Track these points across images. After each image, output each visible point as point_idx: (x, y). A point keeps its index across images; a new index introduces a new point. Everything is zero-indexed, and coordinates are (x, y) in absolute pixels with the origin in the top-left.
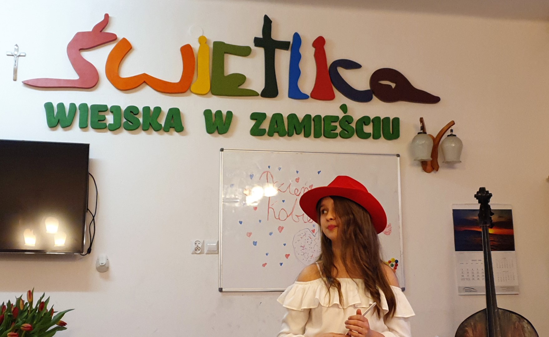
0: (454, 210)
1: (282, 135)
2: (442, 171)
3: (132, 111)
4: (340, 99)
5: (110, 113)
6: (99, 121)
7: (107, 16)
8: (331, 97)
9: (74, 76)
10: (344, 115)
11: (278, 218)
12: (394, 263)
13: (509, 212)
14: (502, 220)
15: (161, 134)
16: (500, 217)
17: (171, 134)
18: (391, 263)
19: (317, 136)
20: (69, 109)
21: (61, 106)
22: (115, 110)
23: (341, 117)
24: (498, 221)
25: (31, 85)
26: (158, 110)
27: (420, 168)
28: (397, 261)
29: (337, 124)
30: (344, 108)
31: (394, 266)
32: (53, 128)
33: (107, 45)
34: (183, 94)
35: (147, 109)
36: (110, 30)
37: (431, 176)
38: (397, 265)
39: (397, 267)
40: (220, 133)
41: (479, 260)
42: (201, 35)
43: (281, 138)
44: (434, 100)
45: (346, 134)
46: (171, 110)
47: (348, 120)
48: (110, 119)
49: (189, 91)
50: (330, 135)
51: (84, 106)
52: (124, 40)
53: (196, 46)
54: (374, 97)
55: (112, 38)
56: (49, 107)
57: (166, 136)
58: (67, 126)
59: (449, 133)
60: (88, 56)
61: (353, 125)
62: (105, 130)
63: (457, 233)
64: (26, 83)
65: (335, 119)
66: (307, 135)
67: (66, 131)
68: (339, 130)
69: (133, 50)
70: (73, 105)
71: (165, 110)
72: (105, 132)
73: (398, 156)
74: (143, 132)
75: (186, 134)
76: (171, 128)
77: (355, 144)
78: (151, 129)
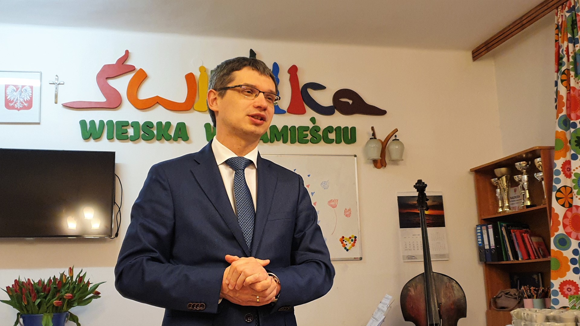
0: (398, 197)
1: (265, 142)
2: (390, 168)
3: (148, 125)
4: (310, 113)
5: (131, 127)
6: (122, 133)
7: (127, 52)
8: (303, 112)
9: (103, 99)
10: (314, 125)
12: (354, 239)
13: (441, 197)
14: (435, 203)
15: (171, 143)
16: (433, 201)
17: (179, 143)
18: (352, 239)
19: (293, 142)
20: (99, 125)
21: (92, 122)
22: (135, 125)
23: (311, 127)
24: (432, 204)
25: (69, 106)
26: (168, 124)
27: (372, 165)
28: (355, 237)
29: (308, 132)
30: (313, 120)
31: (354, 241)
32: (86, 140)
33: (128, 74)
34: (188, 111)
35: (159, 124)
36: (130, 62)
37: (380, 172)
38: (355, 240)
41: (418, 235)
42: (201, 65)
43: (265, 144)
44: (382, 112)
45: (315, 140)
46: (178, 124)
47: (316, 129)
48: (131, 132)
49: (192, 109)
50: (302, 141)
51: (110, 122)
52: (141, 69)
53: (197, 74)
54: (336, 110)
55: (132, 69)
56: (83, 123)
57: (175, 143)
58: (98, 138)
59: (393, 138)
60: (112, 83)
61: (321, 133)
62: (127, 140)
63: (401, 215)
64: (64, 105)
65: (306, 128)
66: (285, 142)
67: (96, 142)
68: (310, 137)
69: (148, 77)
70: (101, 122)
71: (174, 124)
72: (127, 142)
73: (355, 156)
74: (157, 141)
75: (191, 143)
76: (179, 138)
77: (322, 148)
78: (163, 139)
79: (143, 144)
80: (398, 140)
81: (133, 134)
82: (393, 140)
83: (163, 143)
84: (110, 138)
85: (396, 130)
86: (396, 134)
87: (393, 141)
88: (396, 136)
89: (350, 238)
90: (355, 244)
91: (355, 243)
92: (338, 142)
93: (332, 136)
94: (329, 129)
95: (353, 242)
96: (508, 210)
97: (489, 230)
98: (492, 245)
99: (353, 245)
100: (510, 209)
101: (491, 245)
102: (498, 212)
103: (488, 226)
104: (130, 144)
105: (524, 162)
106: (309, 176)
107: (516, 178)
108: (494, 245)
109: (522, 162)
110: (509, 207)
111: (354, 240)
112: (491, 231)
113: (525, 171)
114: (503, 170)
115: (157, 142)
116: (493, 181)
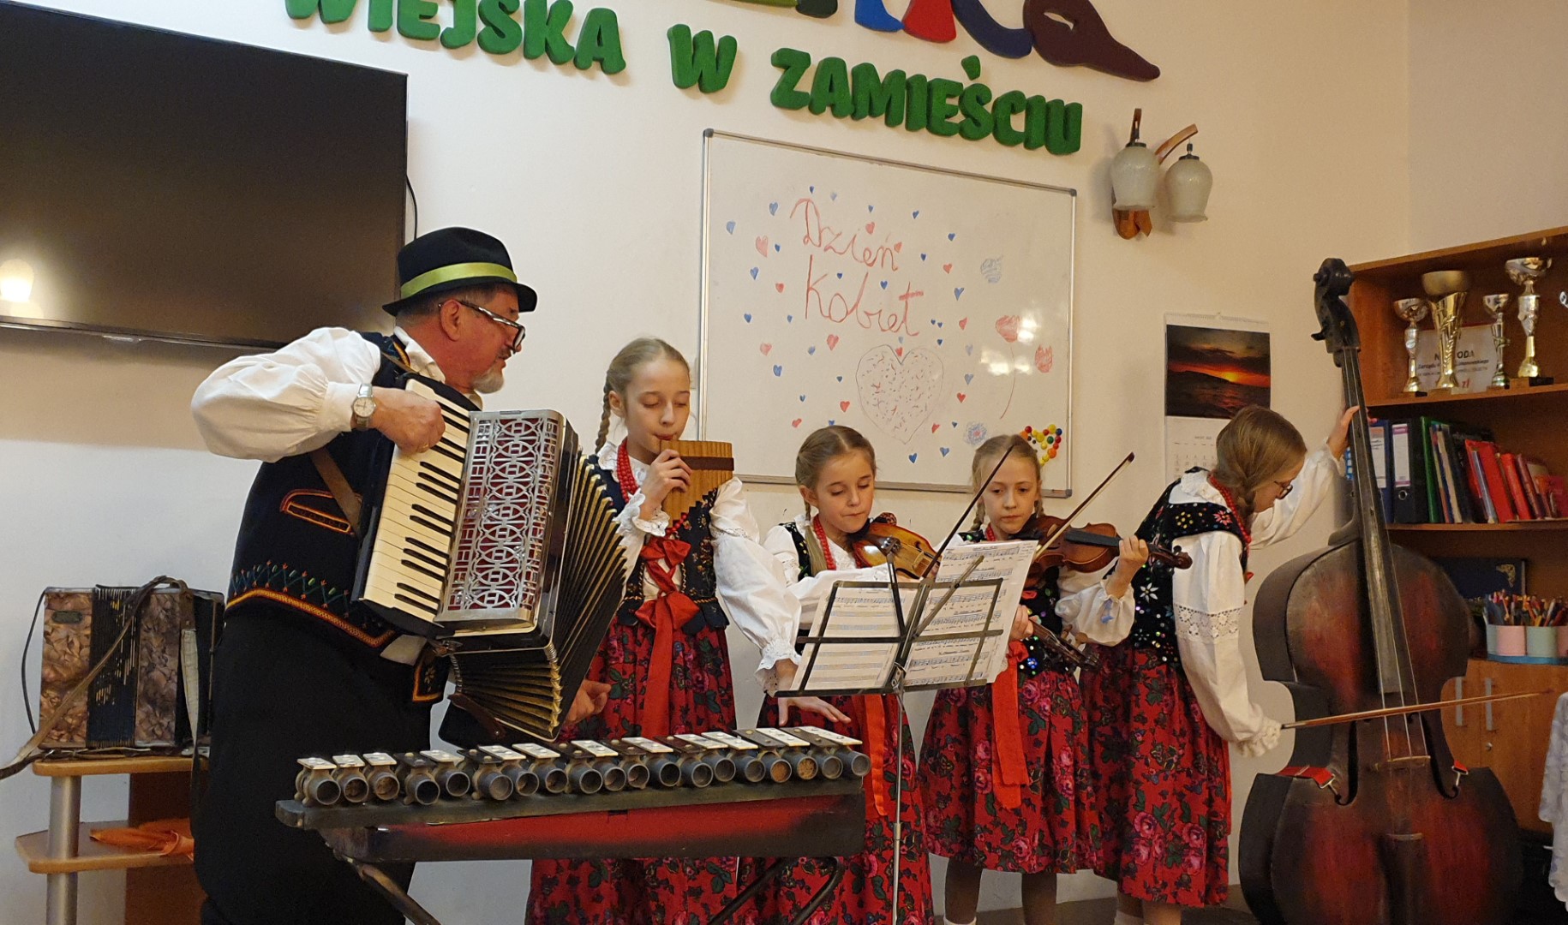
0: (1170, 328)
1: (838, 113)
2: (1153, 240)
3: (504, 2)
4: (966, 44)
5: (447, 1)
6: (419, 17)
8: (943, 35)
10: (971, 83)
11: (828, 315)
12: (1054, 436)
13: (1265, 338)
14: (1252, 354)
15: (569, 74)
16: (1250, 348)
17: (592, 78)
18: (1049, 435)
19: (912, 126)
23: (965, 87)
24: (1246, 355)
26: (564, 8)
27: (1110, 228)
28: (1059, 432)
29: (955, 102)
30: (971, 66)
31: (1054, 442)
32: (299, 21)
37: (1128, 247)
38: (1059, 440)
39: (1060, 444)
40: (703, 89)
41: (1208, 438)
43: (837, 121)
44: (1147, 72)
45: (972, 130)
46: (596, 15)
47: (982, 94)
48: (446, 15)
50: (938, 127)
54: (1033, 50)
57: (579, 78)
58: (338, 19)
59: (1182, 151)
61: (988, 107)
62: (434, 42)
63: (1173, 379)
65: (953, 88)
66: (891, 122)
67: (333, 32)
68: (959, 118)
71: (582, 11)
72: (433, 49)
73: (1073, 193)
74: (524, 62)
75: (625, 82)
76: (595, 59)
77: (987, 155)
78: (545, 57)
79: (480, 62)
80: (1196, 158)
81: (452, 26)
82: (1182, 158)
83: (542, 69)
84: (378, 28)
85: (1192, 131)
86: (1192, 140)
87: (1183, 161)
88: (1190, 147)
89: (1046, 433)
90: (1057, 450)
91: (1056, 447)
92: (1030, 144)
93: (1018, 123)
94: (1014, 101)
95: (1050, 446)
96: (1451, 386)
97: (1395, 437)
98: (1401, 478)
99: (1053, 455)
100: (1456, 384)
101: (1397, 479)
102: (1405, 390)
103: (1394, 426)
104: (441, 55)
105: (1533, 259)
106: (951, 237)
107: (1489, 301)
108: (1408, 479)
109: (1528, 259)
110: (1453, 378)
111: (1055, 438)
112: (1401, 441)
113: (1532, 282)
114: (1452, 276)
115: (525, 64)
116: (1401, 307)
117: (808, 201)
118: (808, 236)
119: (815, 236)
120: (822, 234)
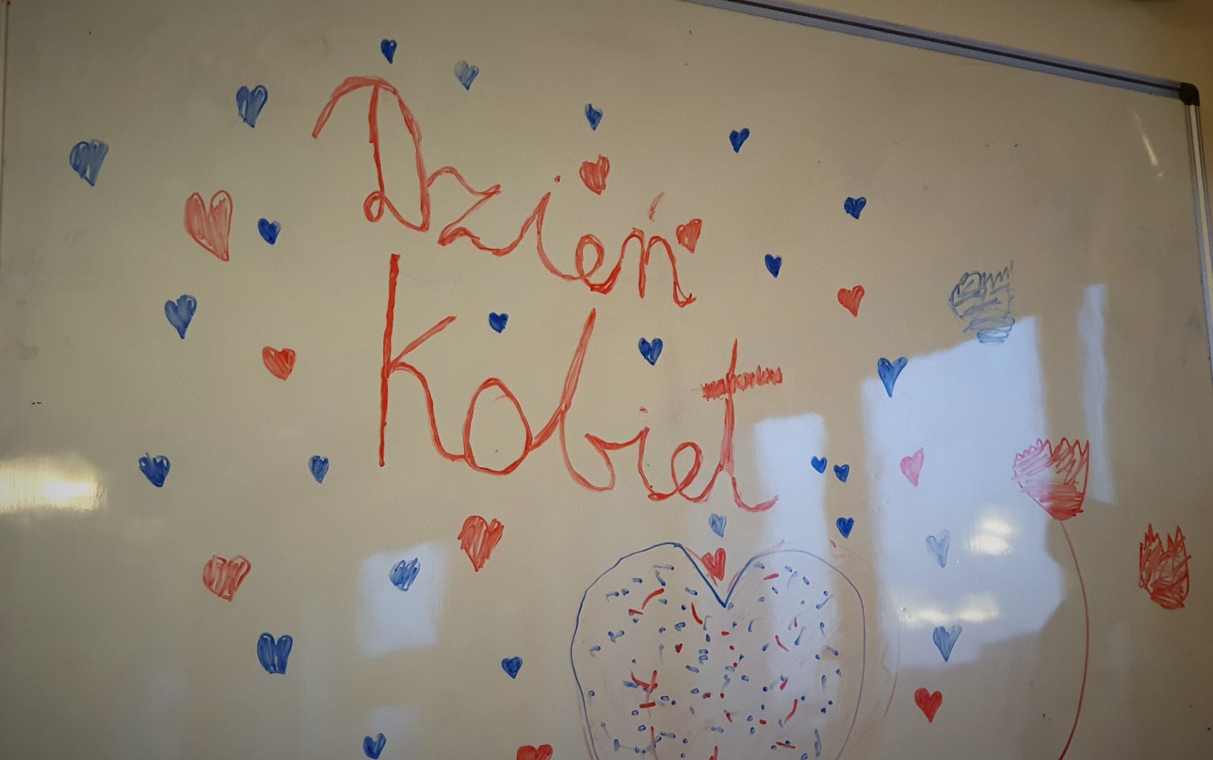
11: (458, 449)
106: (854, 207)
117: (378, 84)
118: (379, 196)
119: (404, 194)
120: (431, 190)
